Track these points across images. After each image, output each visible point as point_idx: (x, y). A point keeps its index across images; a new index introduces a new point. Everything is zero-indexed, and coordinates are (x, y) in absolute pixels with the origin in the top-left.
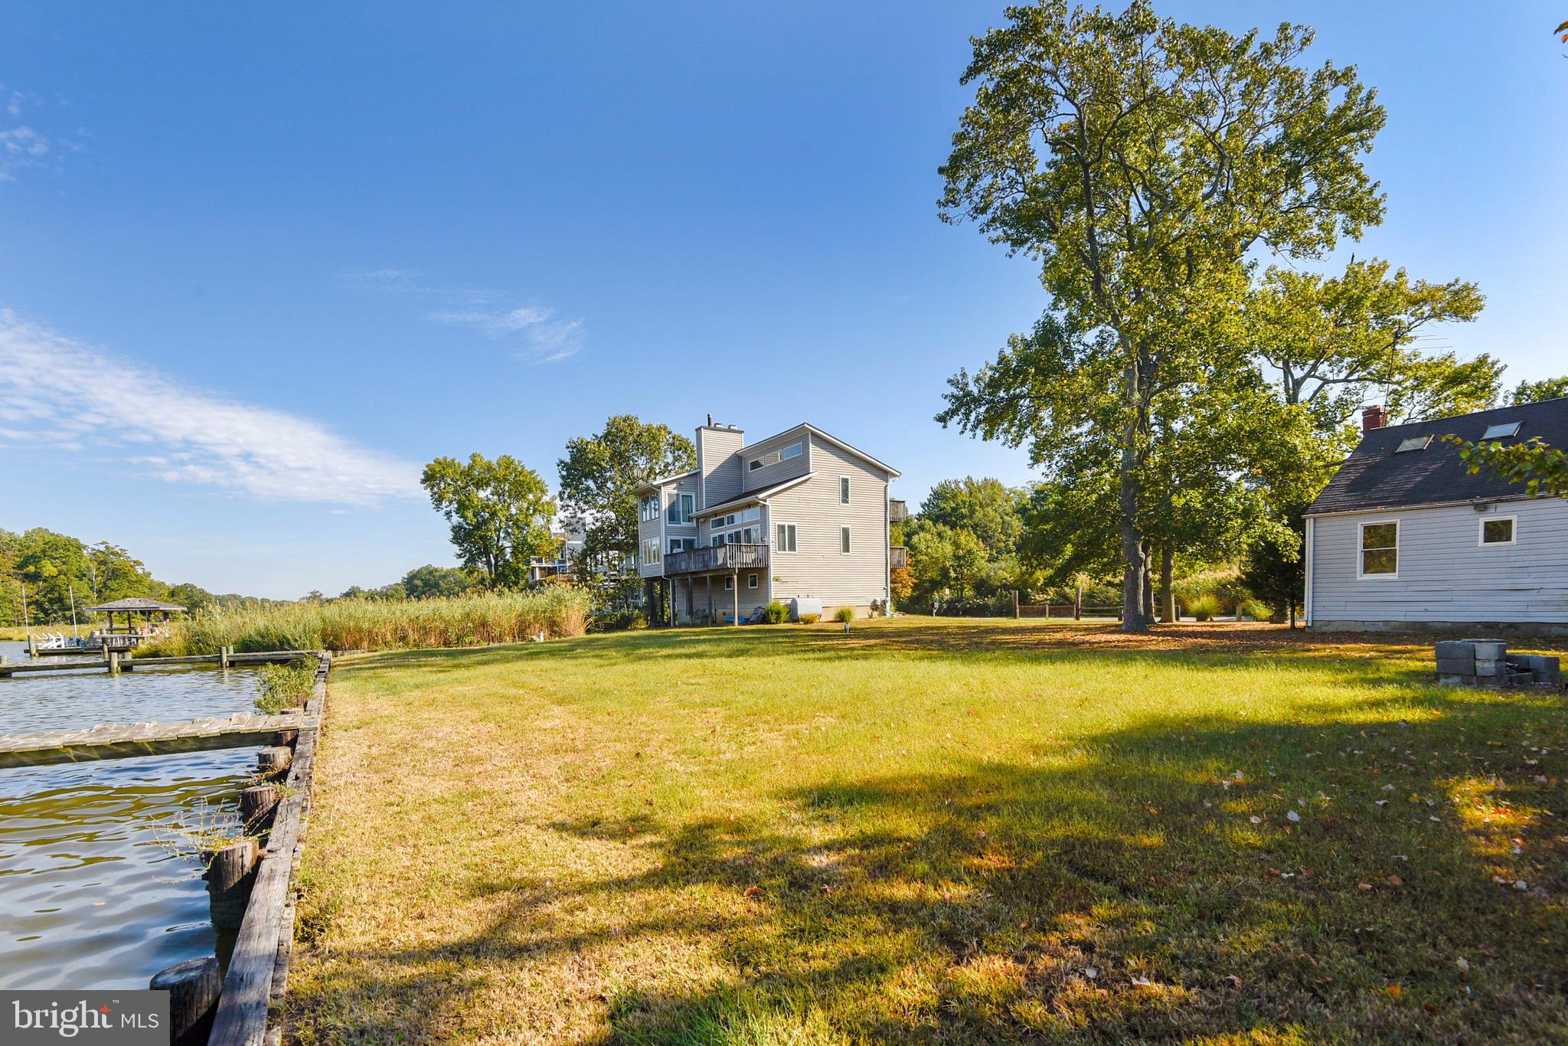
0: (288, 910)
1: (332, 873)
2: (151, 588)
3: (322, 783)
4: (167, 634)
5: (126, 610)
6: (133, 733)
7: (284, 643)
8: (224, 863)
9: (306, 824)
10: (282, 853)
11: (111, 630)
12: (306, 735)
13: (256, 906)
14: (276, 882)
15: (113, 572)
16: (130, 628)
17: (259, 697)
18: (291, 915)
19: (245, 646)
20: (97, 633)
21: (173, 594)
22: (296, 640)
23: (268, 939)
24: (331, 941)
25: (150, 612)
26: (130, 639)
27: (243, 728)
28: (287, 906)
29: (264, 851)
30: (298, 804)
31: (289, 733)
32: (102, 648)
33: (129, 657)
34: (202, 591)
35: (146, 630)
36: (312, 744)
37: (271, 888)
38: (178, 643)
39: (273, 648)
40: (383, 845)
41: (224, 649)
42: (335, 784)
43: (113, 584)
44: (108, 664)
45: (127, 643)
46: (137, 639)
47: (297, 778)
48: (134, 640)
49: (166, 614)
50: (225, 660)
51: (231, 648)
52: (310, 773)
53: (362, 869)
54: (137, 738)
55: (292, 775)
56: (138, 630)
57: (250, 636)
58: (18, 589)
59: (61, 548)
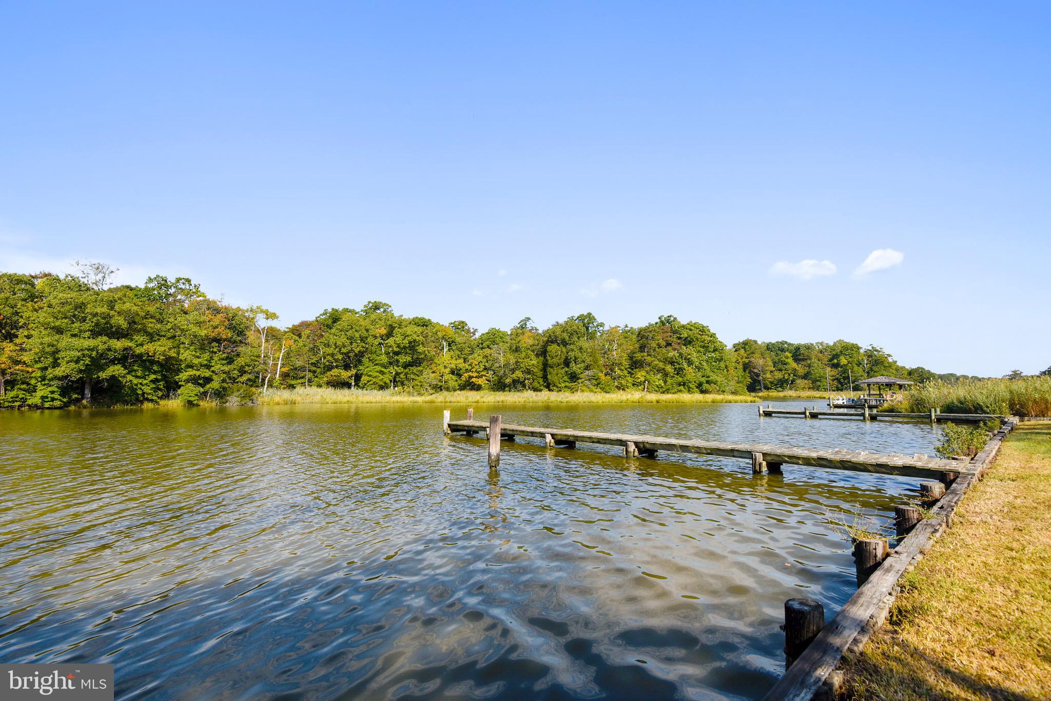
0: (888, 597)
1: (932, 584)
2: (897, 370)
3: (962, 516)
4: (899, 399)
5: (877, 383)
6: (853, 457)
7: (978, 408)
8: (864, 549)
9: (932, 542)
10: (903, 557)
11: (869, 395)
12: (965, 478)
13: (869, 585)
14: (890, 574)
15: (875, 362)
16: (880, 394)
17: (939, 444)
18: (890, 601)
19: (949, 408)
20: (862, 397)
21: (911, 373)
22: (988, 407)
23: (865, 610)
24: (908, 635)
25: (891, 385)
26: (880, 401)
27: (919, 464)
28: (890, 594)
29: (893, 551)
30: (933, 526)
31: (952, 474)
32: (864, 405)
33: (875, 411)
34: (929, 372)
35: (888, 396)
36: (966, 485)
37: (885, 577)
38: (905, 405)
39: (968, 411)
40: (986, 579)
41: (933, 410)
42: (972, 519)
43: (875, 368)
44: (863, 415)
45: (878, 403)
46: (884, 401)
47: (942, 507)
48: (882, 401)
49: (901, 387)
50: (933, 417)
51: (938, 410)
52: (954, 506)
53: (959, 591)
54: (854, 460)
55: (939, 504)
56: (884, 395)
57: (953, 403)
58: (829, 372)
59: (849, 349)
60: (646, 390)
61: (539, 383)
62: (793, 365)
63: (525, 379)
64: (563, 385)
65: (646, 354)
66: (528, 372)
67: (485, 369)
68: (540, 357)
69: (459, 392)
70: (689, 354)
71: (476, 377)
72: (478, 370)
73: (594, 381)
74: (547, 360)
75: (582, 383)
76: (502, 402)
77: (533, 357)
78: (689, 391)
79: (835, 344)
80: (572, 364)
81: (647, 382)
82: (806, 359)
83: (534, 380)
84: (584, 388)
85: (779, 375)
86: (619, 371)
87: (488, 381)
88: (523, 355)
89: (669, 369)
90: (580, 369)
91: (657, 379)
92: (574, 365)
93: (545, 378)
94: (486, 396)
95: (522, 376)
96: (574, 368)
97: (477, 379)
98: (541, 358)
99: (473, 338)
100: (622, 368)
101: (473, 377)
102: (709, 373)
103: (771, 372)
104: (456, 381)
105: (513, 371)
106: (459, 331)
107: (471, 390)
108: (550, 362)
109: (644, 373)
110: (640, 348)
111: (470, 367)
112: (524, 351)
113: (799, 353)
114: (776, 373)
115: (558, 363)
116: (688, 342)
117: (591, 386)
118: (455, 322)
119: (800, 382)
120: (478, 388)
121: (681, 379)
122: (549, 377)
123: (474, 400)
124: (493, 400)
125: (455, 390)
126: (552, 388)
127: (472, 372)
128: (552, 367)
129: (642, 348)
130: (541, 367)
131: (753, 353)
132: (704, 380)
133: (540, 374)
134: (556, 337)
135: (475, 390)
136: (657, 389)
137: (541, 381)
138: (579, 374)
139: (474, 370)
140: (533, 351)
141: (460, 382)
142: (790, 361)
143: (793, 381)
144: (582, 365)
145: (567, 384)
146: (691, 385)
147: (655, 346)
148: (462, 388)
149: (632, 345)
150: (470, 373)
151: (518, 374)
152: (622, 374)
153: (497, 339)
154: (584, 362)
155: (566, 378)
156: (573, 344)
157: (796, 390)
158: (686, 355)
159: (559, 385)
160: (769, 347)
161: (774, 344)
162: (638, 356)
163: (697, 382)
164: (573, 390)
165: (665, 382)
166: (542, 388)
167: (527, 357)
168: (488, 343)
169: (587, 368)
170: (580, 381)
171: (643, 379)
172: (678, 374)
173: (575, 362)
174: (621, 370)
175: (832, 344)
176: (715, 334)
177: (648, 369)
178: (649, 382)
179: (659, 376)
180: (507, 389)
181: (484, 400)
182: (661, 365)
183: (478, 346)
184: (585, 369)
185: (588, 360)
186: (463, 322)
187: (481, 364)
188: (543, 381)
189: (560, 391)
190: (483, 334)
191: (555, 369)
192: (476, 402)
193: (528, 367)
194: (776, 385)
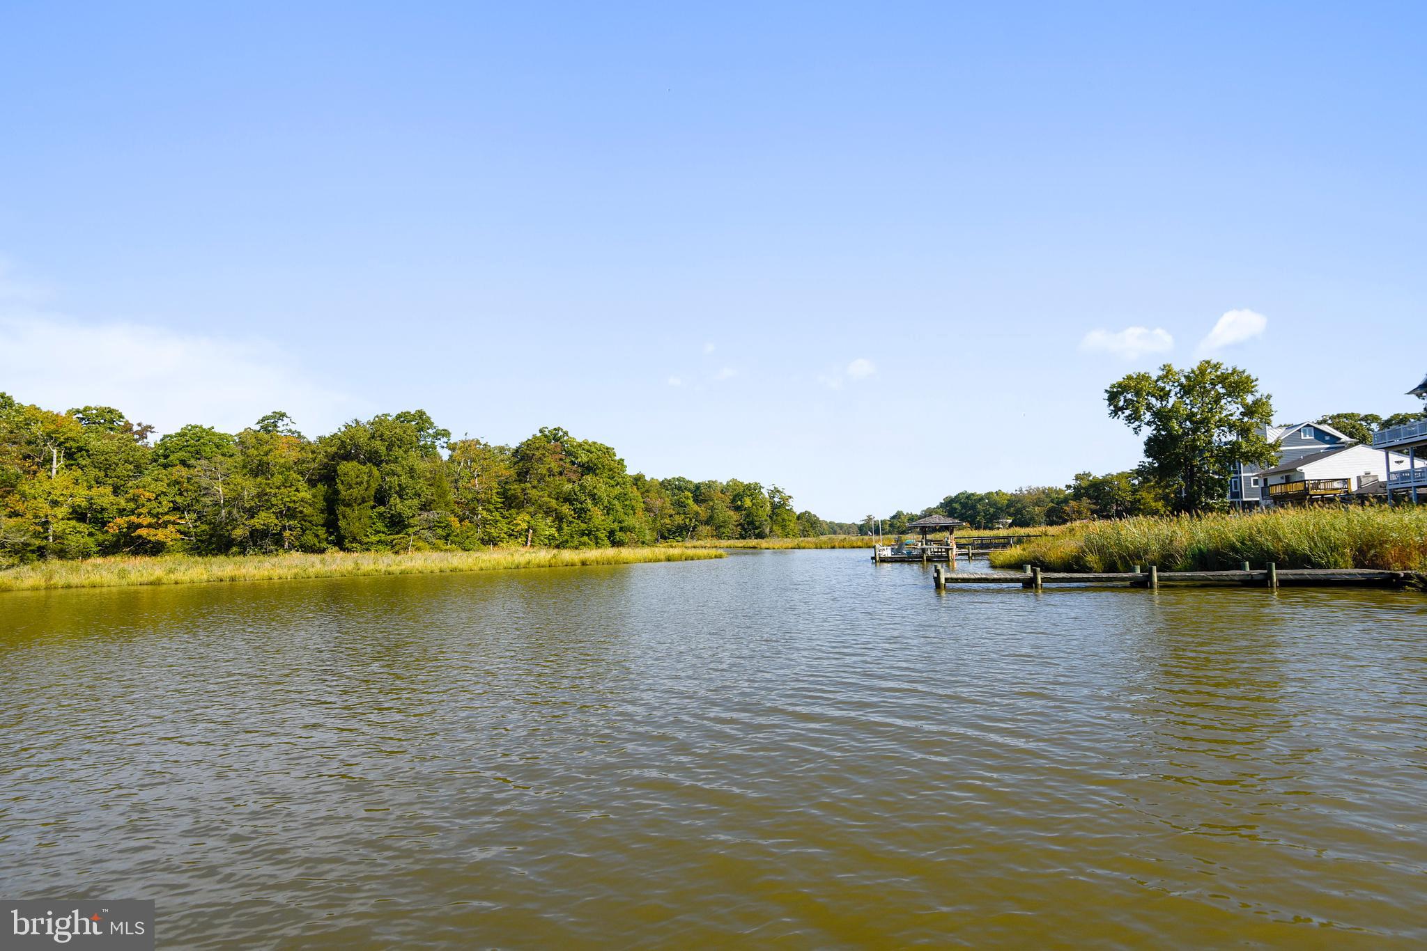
50: (1275, 579)
58: (734, 516)
59: (752, 490)
60: (529, 544)
61: (317, 536)
62: (695, 507)
63: (284, 528)
64: (374, 538)
65: (528, 485)
66: (290, 513)
67: (176, 508)
68: (319, 486)
69: (99, 560)
70: (595, 488)
71: (149, 526)
72: (154, 512)
73: (439, 531)
74: (337, 492)
75: (415, 534)
76: (233, 579)
77: (302, 485)
78: (598, 544)
79: (728, 483)
80: (394, 499)
81: (531, 531)
82: (707, 501)
83: (304, 531)
84: (421, 544)
85: (679, 520)
86: (485, 513)
87: (181, 533)
88: (278, 479)
89: (566, 509)
90: (410, 507)
91: (547, 527)
92: (398, 500)
93: (331, 525)
94: (183, 568)
95: (276, 522)
96: (399, 506)
97: (153, 531)
98: (322, 489)
99: (140, 443)
100: (491, 507)
101: (139, 526)
102: (621, 515)
103: (671, 516)
104: (91, 535)
105: (252, 513)
106: (101, 429)
107: (135, 553)
108: (344, 493)
109: (527, 518)
110: (519, 474)
111: (132, 505)
112: (282, 473)
113: (700, 493)
114: (677, 517)
115: (364, 498)
116: (588, 469)
117: (434, 541)
118: (86, 409)
119: (705, 530)
120: (156, 549)
121: (583, 526)
122: (342, 523)
123: (145, 579)
124: (205, 577)
125: (86, 555)
126: (348, 545)
127: (139, 515)
128: (349, 505)
129: (522, 476)
130: (321, 504)
131: (648, 491)
132: (616, 526)
133: (320, 518)
134: (357, 446)
135: (145, 552)
136: (547, 541)
137: (322, 532)
138: (408, 518)
139: (144, 510)
140: (302, 473)
141: (100, 537)
142: (690, 502)
143: (694, 527)
144: (416, 501)
145: (383, 537)
146: (600, 535)
147: (544, 472)
148: (107, 550)
149: (505, 470)
150: (133, 518)
151: (265, 519)
152: (490, 518)
153: (207, 449)
154: (419, 496)
155: (380, 525)
156: (396, 461)
157: (698, 539)
158: (591, 488)
159: (365, 540)
160: (665, 485)
161: (670, 481)
162: (516, 488)
163: (608, 530)
164: (396, 549)
165: (559, 529)
166: (324, 545)
167: (287, 484)
168: (181, 454)
169: (425, 507)
170: (410, 530)
171: (525, 526)
172: (579, 517)
173: (401, 497)
174: (489, 511)
175: (725, 484)
176: (623, 460)
177: (532, 509)
178: (534, 531)
179: (549, 520)
180: (234, 549)
181: (179, 576)
182: (553, 503)
183: (156, 461)
184: (421, 509)
185: (428, 493)
186: (111, 411)
187: (161, 499)
188: (327, 531)
189: (368, 550)
190: (166, 436)
191: (356, 508)
192: (151, 583)
193: (291, 505)
194: (674, 533)
